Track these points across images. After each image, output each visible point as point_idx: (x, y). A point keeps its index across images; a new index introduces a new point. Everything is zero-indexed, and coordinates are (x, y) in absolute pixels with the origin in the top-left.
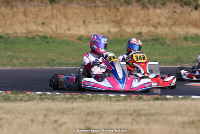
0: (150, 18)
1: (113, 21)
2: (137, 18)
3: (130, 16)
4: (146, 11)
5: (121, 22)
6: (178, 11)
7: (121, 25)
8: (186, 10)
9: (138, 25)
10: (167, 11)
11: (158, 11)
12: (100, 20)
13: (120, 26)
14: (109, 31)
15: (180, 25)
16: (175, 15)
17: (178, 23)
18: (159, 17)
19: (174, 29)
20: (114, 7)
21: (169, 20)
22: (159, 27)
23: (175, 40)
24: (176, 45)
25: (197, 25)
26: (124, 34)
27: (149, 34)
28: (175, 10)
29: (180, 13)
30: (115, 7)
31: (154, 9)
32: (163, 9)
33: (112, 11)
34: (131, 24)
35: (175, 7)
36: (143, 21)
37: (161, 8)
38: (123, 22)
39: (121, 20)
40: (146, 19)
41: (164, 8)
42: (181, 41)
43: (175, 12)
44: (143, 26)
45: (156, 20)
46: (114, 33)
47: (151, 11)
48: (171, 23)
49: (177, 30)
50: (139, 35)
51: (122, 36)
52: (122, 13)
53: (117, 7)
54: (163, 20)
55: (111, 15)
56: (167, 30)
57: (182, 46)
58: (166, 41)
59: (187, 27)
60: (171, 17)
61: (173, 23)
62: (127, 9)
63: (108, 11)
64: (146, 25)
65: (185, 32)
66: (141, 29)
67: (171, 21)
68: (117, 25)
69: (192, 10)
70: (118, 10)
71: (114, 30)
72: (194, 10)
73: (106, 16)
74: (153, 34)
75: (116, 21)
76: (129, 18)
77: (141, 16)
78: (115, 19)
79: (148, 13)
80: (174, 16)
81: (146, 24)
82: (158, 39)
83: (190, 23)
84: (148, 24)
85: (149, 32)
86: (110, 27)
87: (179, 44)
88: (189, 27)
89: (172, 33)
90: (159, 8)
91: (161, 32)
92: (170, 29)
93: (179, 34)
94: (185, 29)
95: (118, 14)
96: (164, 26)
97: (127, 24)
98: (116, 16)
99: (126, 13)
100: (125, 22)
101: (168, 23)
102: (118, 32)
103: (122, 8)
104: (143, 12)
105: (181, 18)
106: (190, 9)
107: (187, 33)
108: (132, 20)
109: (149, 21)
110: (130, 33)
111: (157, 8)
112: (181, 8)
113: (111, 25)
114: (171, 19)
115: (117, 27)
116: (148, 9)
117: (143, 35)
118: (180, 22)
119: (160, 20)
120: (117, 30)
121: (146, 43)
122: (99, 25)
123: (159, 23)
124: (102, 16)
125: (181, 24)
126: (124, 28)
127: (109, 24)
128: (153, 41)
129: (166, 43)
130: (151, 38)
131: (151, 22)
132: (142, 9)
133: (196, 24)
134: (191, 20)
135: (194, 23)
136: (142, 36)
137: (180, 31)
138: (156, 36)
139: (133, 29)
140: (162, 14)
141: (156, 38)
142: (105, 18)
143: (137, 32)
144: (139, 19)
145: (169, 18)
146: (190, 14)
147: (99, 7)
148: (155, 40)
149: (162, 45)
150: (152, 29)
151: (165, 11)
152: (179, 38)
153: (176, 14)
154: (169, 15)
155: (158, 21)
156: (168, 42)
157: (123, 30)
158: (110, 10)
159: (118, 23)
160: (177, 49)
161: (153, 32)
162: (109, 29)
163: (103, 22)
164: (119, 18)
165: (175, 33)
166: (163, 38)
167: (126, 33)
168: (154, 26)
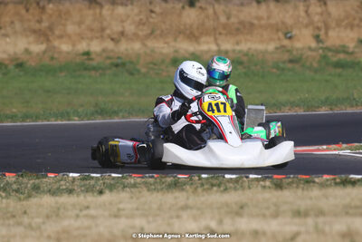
0: (105, 24)
1: (34, 32)
2: (80, 23)
3: (66, 20)
4: (98, 11)
5: (50, 33)
6: (157, 9)
7: (51, 38)
8: (173, 8)
9: (82, 38)
10: (136, 11)
11: (120, 10)
12: (9, 30)
13: (48, 40)
14: (27, 51)
15: (161, 35)
16: (151, 17)
17: (158, 32)
18: (122, 21)
19: (151, 44)
20: (34, 5)
21: (141, 27)
22: (123, 40)
23: (155, 65)
24: (157, 74)
25: (194, 36)
26: (56, 56)
27: (104, 55)
28: (152, 7)
29: (162, 14)
30: (38, 4)
31: (111, 7)
32: (129, 7)
33: (31, 11)
34: (69, 37)
35: (151, 3)
36: (92, 30)
37: (126, 5)
38: (53, 33)
39: (51, 28)
40: (96, 25)
41: (132, 4)
42: (167, 67)
43: (152, 11)
44: (92, 39)
45: (116, 28)
46: (38, 54)
47: (106, 11)
48: (144, 33)
49: (156, 45)
50: (85, 57)
51: (52, 58)
52: (51, 16)
53: (41, 4)
54: (130, 28)
55: (29, 20)
56: (137, 46)
57: (169, 76)
58: (138, 67)
59: (175, 40)
60: (144, 20)
61: (149, 32)
62: (61, 7)
63: (23, 12)
64: (97, 38)
65: (172, 50)
66: (89, 45)
67: (145, 28)
68: (42, 38)
69: (183, 7)
70: (43, 9)
71: (38, 48)
72: (187, 7)
73: (21, 21)
74: (111, 54)
75: (40, 30)
76: (64, 25)
77: (88, 21)
78: (37, 26)
79: (100, 13)
80: (151, 20)
81: (98, 35)
82: (123, 65)
83: (180, 33)
84: (102, 36)
85: (104, 50)
86: (29, 43)
87: (164, 74)
88: (179, 40)
89: (148, 51)
90: (122, 4)
91: (127, 50)
92: (144, 45)
93: (161, 54)
94: (172, 44)
95: (44, 17)
96: (132, 40)
97: (61, 37)
98: (40, 21)
99: (60, 16)
100: (57, 32)
101: (140, 33)
102: (45, 52)
103: (51, 6)
104: (91, 12)
105: (164, 22)
106: (181, 5)
107: (176, 51)
108: (71, 28)
109: (103, 30)
110: (68, 53)
111: (117, 4)
112: (164, 5)
113: (31, 39)
114: (144, 24)
115: (42, 43)
116: (101, 6)
117: (93, 56)
118: (162, 31)
119: (123, 27)
120: (43, 47)
121: (100, 71)
122: (8, 40)
123: (122, 33)
124: (12, 22)
125: (163, 35)
126: (56, 43)
127: (27, 36)
128: (114, 69)
129: (139, 71)
130: (108, 62)
131: (108, 32)
132: (90, 8)
133: (191, 33)
134: (182, 27)
135: (188, 32)
136: (92, 59)
137: (163, 48)
138: (119, 58)
139: (74, 45)
140: (128, 16)
141: (119, 61)
142: (18, 26)
143: (81, 51)
144: (83, 27)
145: (141, 23)
146: (180, 15)
147: (6, 4)
148: (117, 65)
149: (132, 74)
150: (110, 45)
151: (132, 10)
152: (163, 62)
153: (153, 15)
154: (142, 17)
155: (120, 29)
156: (143, 70)
157: (54, 47)
158: (27, 10)
159: (43, 35)
160: (162, 82)
161: (112, 51)
162: (26, 46)
163: (15, 33)
164: (45, 24)
165: (153, 51)
166: (131, 63)
167: (60, 52)
168: (112, 39)
